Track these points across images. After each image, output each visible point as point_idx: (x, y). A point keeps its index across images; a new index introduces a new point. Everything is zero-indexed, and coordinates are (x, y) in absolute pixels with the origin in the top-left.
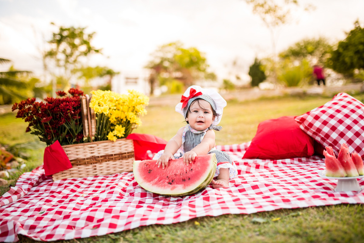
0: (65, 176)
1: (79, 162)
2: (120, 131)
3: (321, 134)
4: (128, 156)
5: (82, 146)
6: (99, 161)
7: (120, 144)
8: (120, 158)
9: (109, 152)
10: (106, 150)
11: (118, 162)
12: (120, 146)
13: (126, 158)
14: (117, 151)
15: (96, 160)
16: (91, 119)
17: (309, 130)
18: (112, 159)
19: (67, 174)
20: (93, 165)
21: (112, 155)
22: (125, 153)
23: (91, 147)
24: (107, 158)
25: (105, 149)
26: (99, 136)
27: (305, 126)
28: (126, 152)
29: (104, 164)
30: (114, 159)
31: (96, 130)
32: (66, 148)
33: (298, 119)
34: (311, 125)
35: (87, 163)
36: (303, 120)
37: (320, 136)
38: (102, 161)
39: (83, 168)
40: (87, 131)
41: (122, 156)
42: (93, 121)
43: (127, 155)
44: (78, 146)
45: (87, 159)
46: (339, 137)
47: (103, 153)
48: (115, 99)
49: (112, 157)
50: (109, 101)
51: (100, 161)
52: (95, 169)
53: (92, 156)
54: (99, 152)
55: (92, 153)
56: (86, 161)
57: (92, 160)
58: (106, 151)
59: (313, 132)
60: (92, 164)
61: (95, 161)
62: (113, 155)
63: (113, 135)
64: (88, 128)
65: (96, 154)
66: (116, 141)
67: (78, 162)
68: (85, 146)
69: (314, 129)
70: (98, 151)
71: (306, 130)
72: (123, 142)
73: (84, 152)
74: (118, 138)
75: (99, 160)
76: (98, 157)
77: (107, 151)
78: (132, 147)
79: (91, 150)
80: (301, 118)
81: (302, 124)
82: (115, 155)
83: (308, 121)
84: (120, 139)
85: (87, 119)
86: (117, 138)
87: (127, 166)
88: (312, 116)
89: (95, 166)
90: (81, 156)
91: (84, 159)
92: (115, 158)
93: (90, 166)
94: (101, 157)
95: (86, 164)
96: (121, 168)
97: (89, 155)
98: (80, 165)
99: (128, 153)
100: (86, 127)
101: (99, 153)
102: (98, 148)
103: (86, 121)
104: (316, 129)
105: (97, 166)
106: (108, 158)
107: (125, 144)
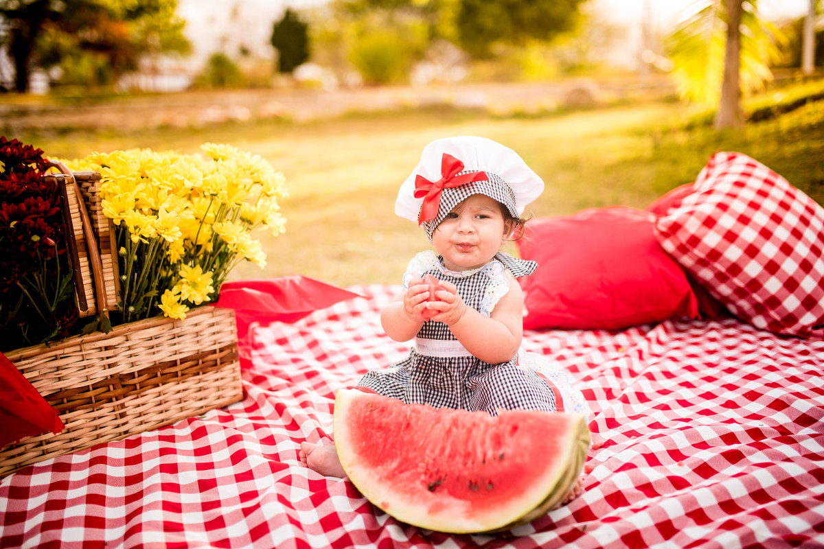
0: (20, 455)
1: (68, 402)
2: (194, 285)
3: (720, 263)
4: (221, 359)
5: (78, 348)
6: (132, 388)
7: (196, 325)
8: (201, 369)
9: (164, 355)
10: (155, 349)
11: (191, 383)
12: (197, 334)
13: (216, 365)
14: (188, 348)
15: (124, 386)
16: (100, 253)
17: (689, 253)
18: (175, 375)
19: (29, 446)
20: (116, 403)
21: (174, 363)
22: (214, 352)
23: (107, 348)
24: (159, 374)
25: (153, 347)
26: (131, 309)
27: (678, 243)
28: (217, 347)
29: (150, 395)
30: (180, 374)
31: (119, 289)
32: (19, 360)
33: (664, 225)
34: (695, 241)
35: (94, 401)
36: (675, 227)
37: (713, 269)
38: (143, 386)
39: (80, 418)
40: (88, 292)
41: (203, 363)
42: (108, 259)
43: (217, 356)
44: (63, 348)
45: (95, 387)
46: (766, 273)
47: (145, 360)
48: (189, 184)
49: (173, 370)
50: (169, 193)
51: (138, 387)
52: (122, 415)
53: (111, 376)
54: (133, 359)
55: (110, 366)
56: (91, 394)
57: (111, 387)
58: (154, 353)
59: (696, 259)
60: (110, 401)
61: (120, 391)
62: (178, 362)
63: (177, 298)
64: (94, 285)
65: (123, 368)
66: (188, 317)
67: (65, 400)
68: (87, 346)
69: (702, 251)
70: (131, 356)
71: (678, 254)
72: (204, 318)
73: (85, 367)
74: (192, 306)
75: (135, 385)
76: (132, 375)
77: (158, 352)
78: (232, 332)
79: (108, 358)
80: (671, 223)
81: (672, 237)
82: (183, 361)
83: (686, 231)
84: (197, 311)
85: (85, 253)
86: (188, 309)
87: (219, 388)
88: (698, 218)
89: (123, 406)
90: (74, 381)
91: (86, 389)
92: (182, 370)
93: (107, 408)
94: (141, 373)
95: (92, 402)
96: (201, 399)
97: (100, 374)
98: (72, 410)
99: (221, 350)
100: (87, 281)
101: (133, 365)
102: (130, 348)
103: (83, 261)
104: (707, 251)
105: (126, 405)
106: (162, 375)
107: (212, 325)
